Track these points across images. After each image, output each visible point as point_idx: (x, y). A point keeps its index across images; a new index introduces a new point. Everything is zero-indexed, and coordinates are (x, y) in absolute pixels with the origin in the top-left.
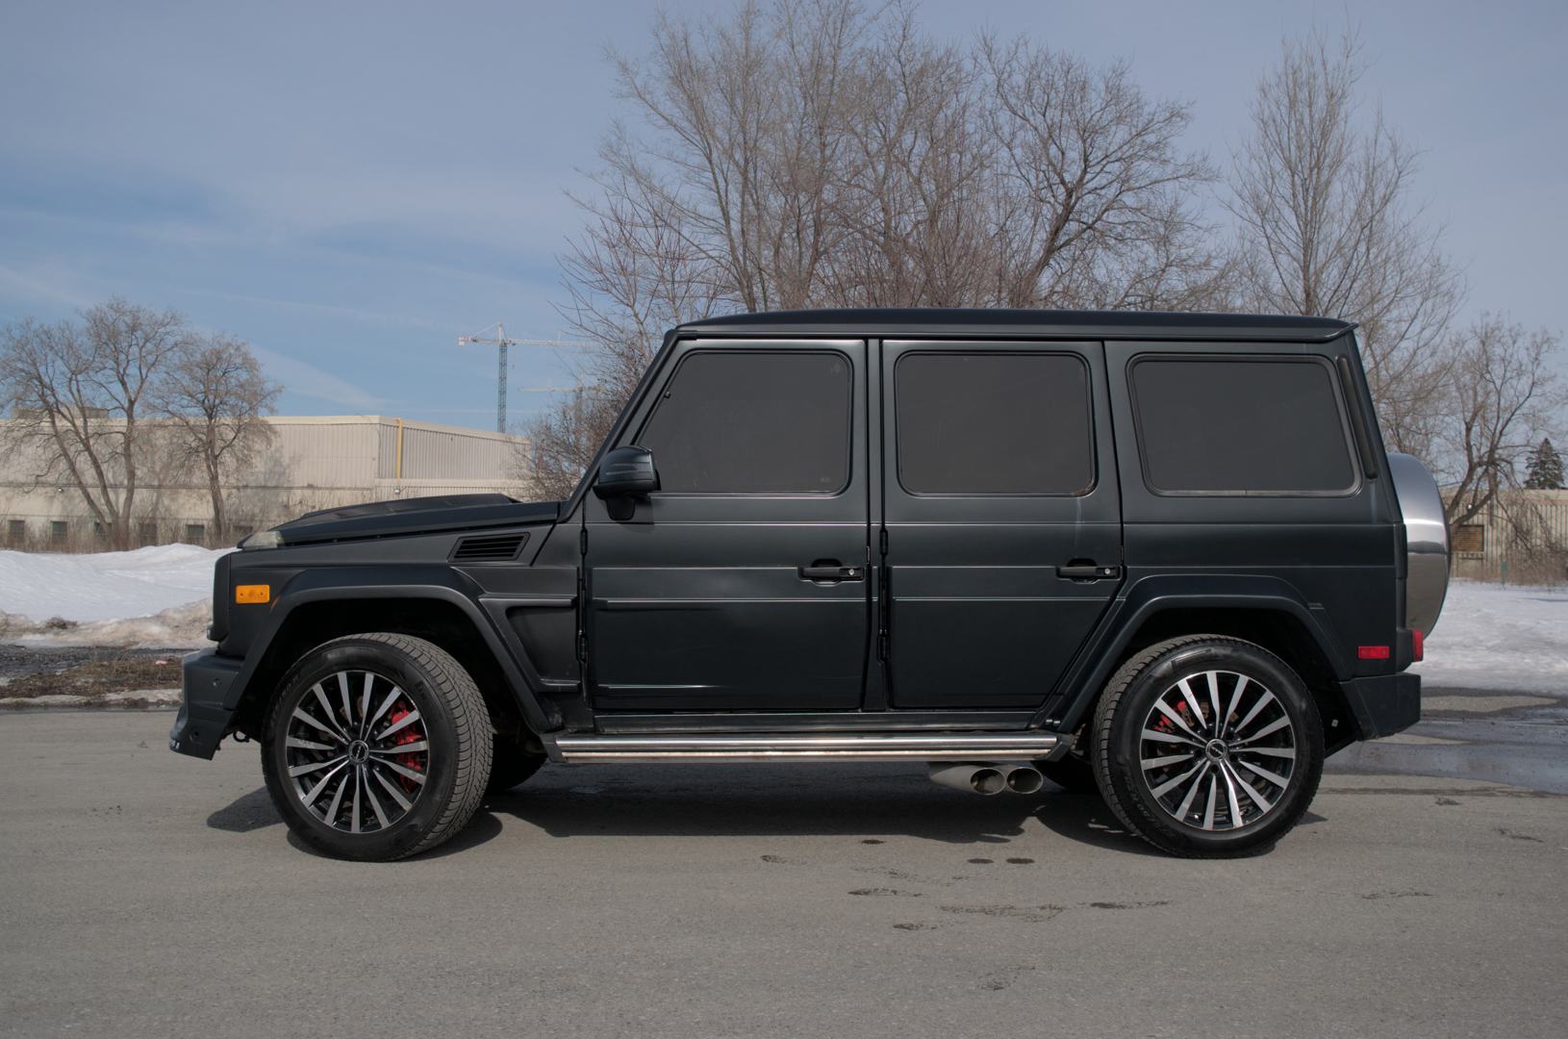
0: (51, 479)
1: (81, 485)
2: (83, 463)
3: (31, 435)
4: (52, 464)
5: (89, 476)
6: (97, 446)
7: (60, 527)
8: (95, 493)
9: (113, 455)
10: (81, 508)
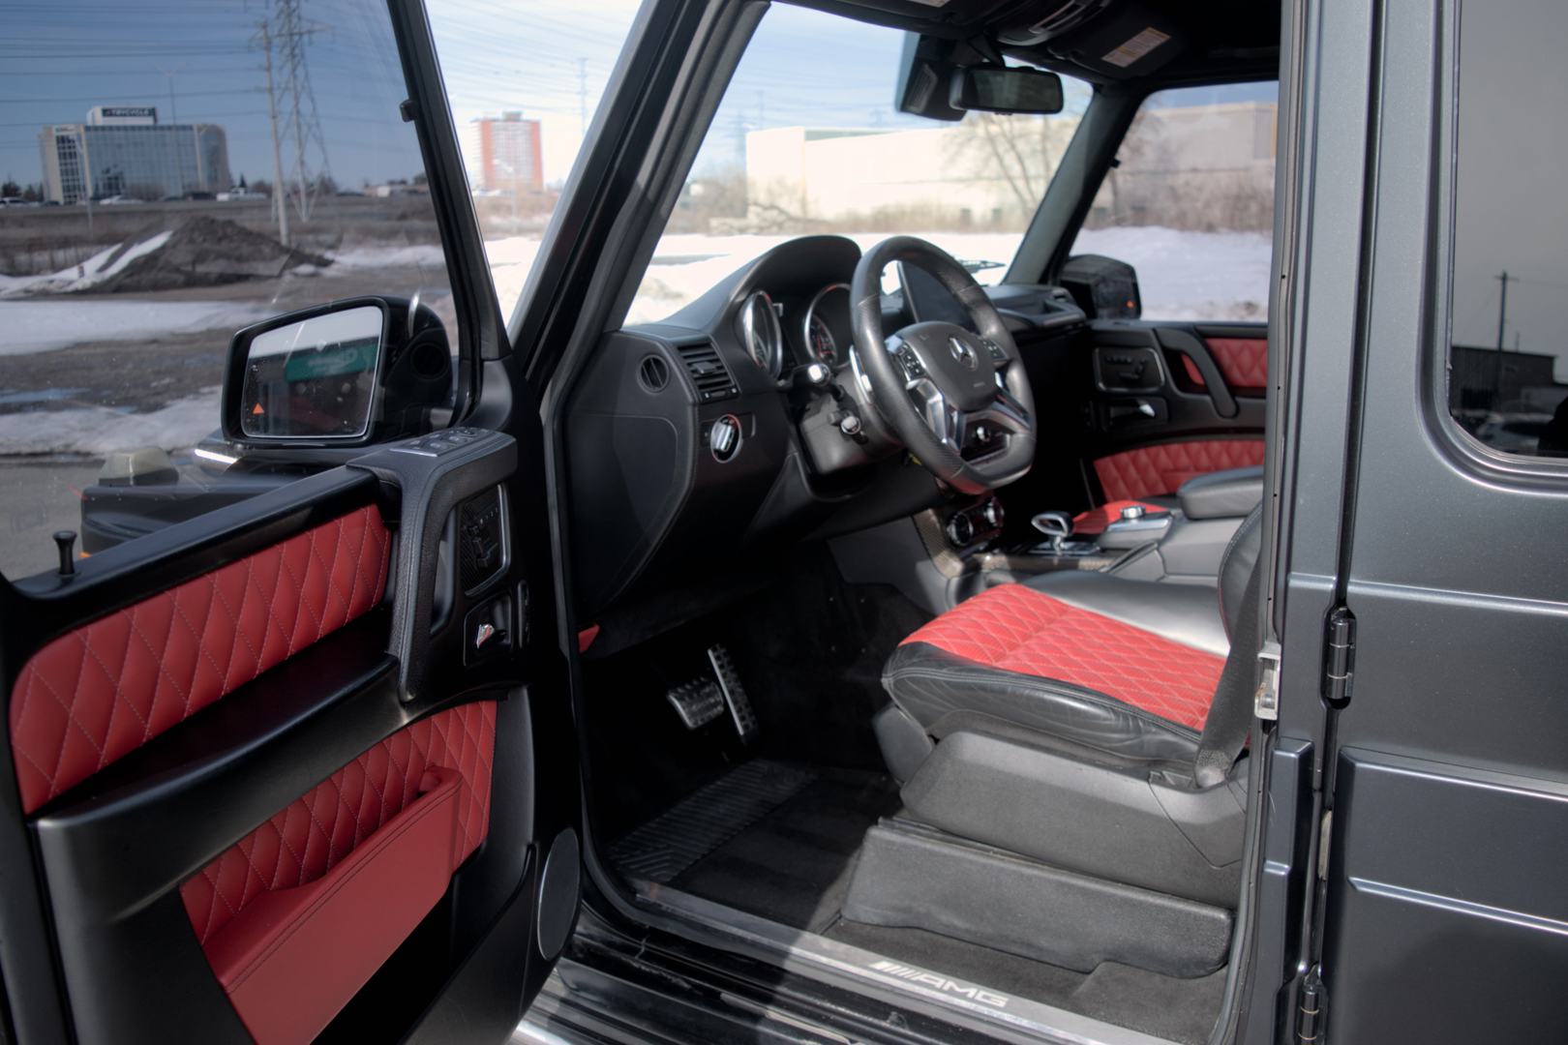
0: (986, 173)
1: (1010, 179)
2: (1010, 159)
3: (970, 140)
4: (986, 162)
5: (1016, 170)
6: (1021, 146)
7: (997, 213)
8: (1020, 184)
9: (1034, 152)
10: (1012, 198)
